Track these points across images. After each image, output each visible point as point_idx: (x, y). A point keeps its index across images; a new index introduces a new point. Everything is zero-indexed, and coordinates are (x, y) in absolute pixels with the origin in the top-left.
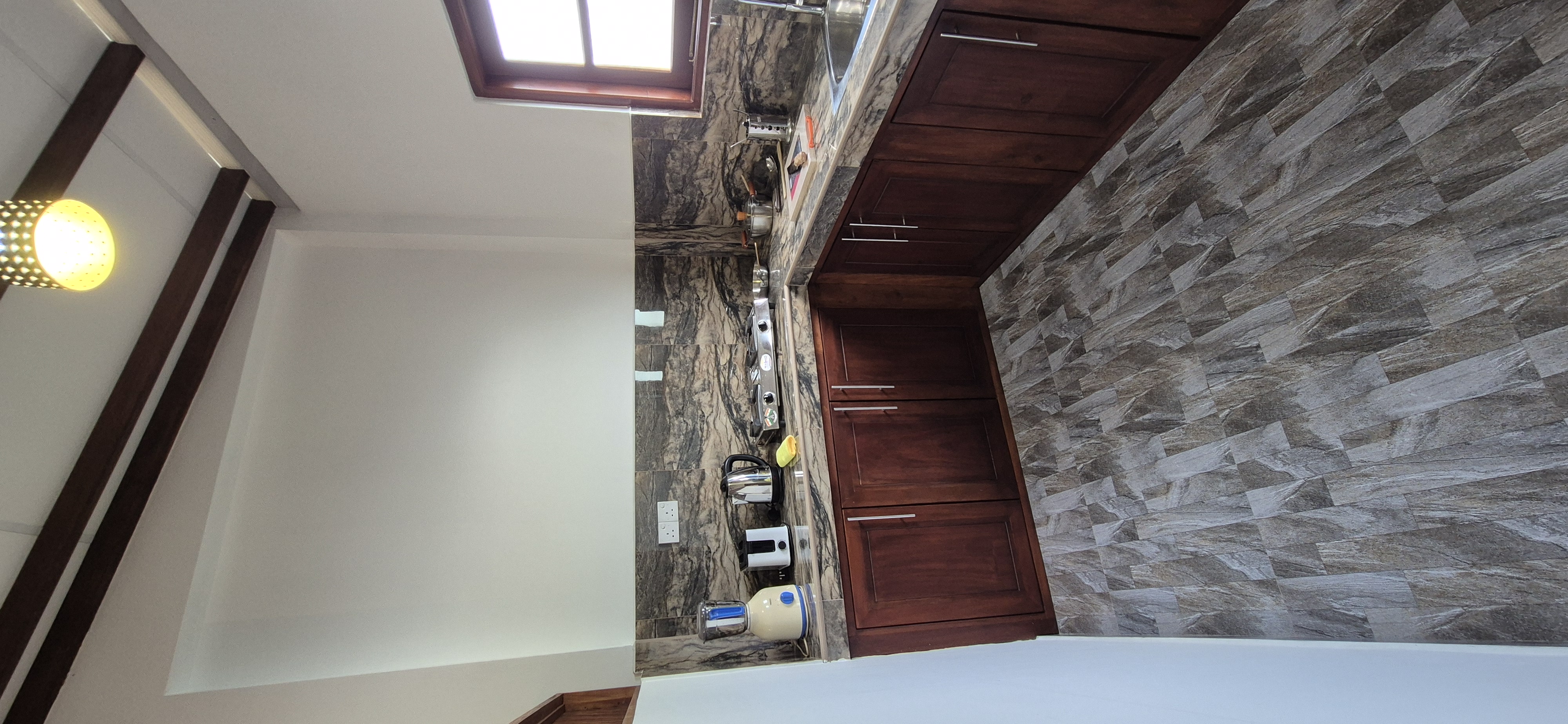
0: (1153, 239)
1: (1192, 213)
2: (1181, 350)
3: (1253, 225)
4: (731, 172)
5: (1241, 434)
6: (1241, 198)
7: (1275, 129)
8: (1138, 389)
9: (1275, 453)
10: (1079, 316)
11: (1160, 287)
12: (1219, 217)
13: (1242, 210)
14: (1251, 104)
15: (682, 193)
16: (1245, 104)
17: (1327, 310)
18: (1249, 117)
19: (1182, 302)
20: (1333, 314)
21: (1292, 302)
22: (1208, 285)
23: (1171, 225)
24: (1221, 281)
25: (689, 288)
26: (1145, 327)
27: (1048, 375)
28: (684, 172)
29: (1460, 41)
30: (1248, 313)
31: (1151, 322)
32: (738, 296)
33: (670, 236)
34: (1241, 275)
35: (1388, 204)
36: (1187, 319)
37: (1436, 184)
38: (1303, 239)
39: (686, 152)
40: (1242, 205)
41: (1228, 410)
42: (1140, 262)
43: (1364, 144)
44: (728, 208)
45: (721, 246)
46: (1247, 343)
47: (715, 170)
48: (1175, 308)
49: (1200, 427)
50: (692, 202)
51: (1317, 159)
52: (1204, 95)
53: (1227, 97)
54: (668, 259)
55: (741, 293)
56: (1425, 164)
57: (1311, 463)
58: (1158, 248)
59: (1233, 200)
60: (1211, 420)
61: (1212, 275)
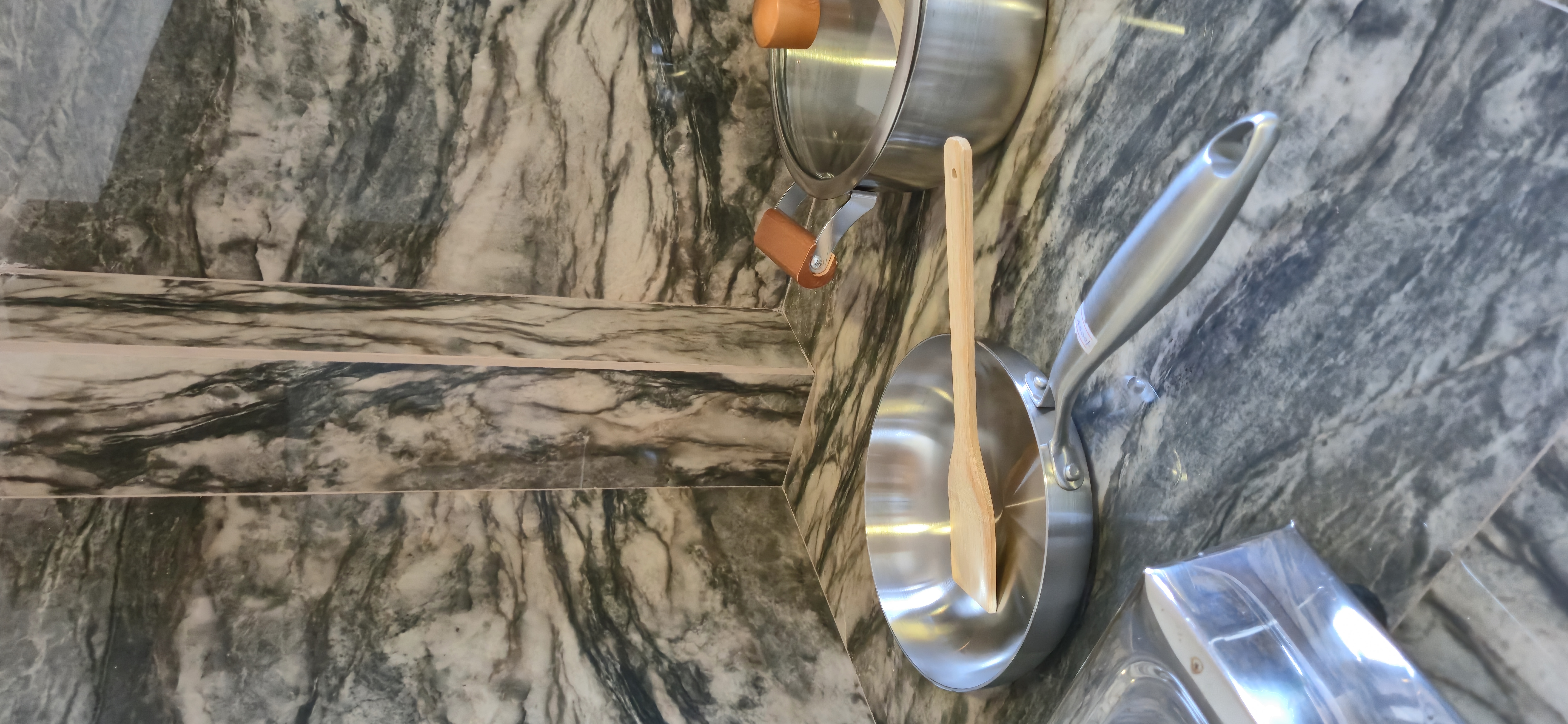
25: (382, 679)
32: (744, 704)
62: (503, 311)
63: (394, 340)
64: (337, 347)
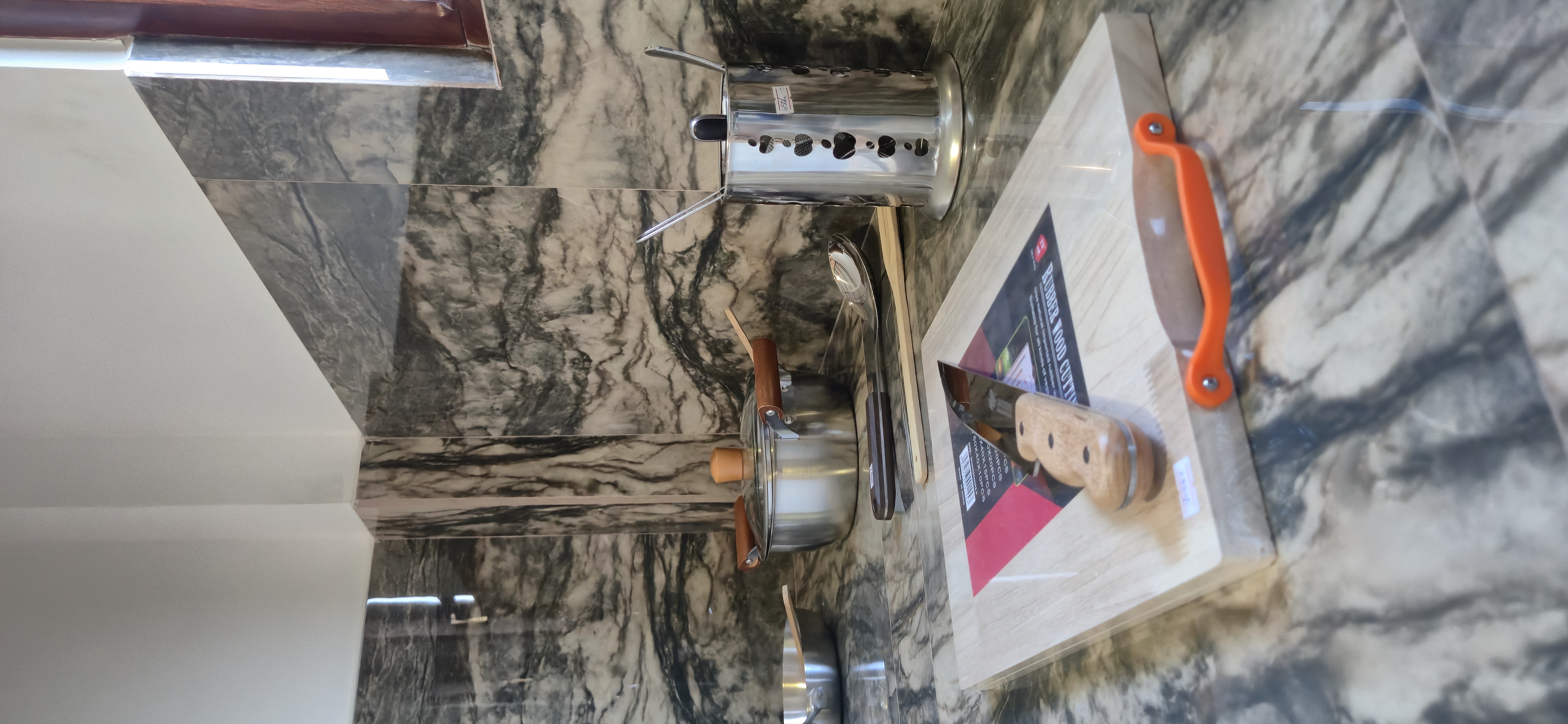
4: (685, 292)
15: (505, 357)
25: (558, 661)
28: (492, 297)
32: (734, 689)
33: (487, 484)
39: (473, 229)
44: (694, 393)
45: (675, 510)
47: (618, 285)
50: (551, 384)
54: (493, 552)
55: (743, 679)
63: (557, 484)
64: (530, 493)
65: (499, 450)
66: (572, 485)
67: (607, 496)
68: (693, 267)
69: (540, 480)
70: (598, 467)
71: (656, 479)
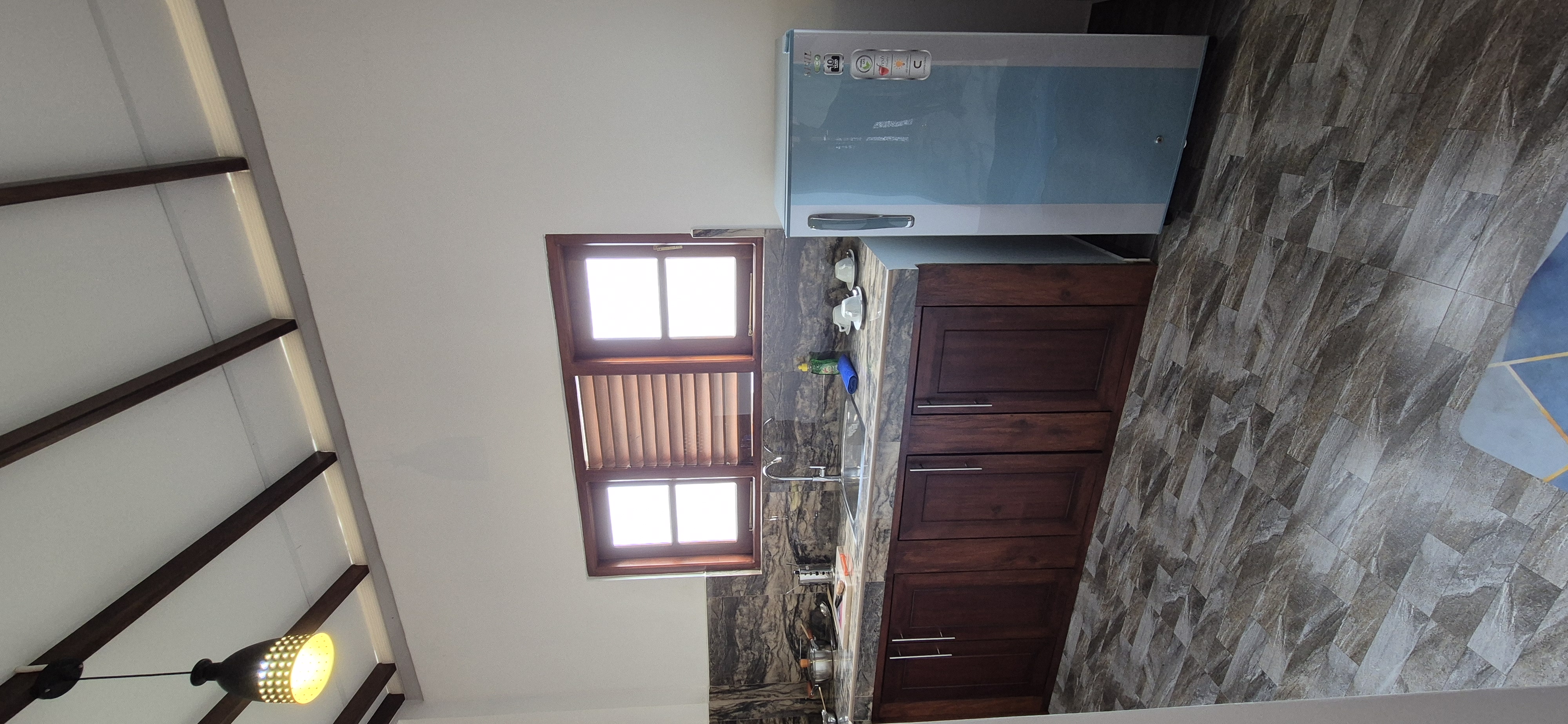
0: (1200, 447)
1: (1217, 405)
2: (1289, 529)
3: (1268, 379)
4: (792, 623)
5: (1407, 577)
6: (1245, 368)
7: (1233, 308)
8: (1278, 604)
9: (1453, 572)
10: (1179, 564)
11: (1231, 483)
12: (1239, 393)
13: (1251, 376)
14: (1206, 305)
15: (751, 649)
16: (1202, 308)
17: (1377, 401)
18: (1210, 313)
19: (1258, 482)
20: (1384, 402)
21: (1345, 416)
22: (1268, 452)
23: (1206, 425)
24: (1276, 441)
26: (1243, 530)
27: (1184, 655)
28: (751, 627)
29: (1305, 186)
30: (1318, 451)
31: (1244, 523)
34: (1288, 425)
35: (1350, 297)
36: (1273, 496)
37: (1368, 263)
38: (1312, 363)
39: (751, 607)
40: (1248, 372)
41: (1374, 559)
42: (1201, 475)
43: (1299, 275)
46: (1339, 479)
47: (778, 622)
48: (1256, 493)
49: (1364, 600)
50: (760, 658)
51: (1277, 305)
52: (1171, 322)
53: (1187, 312)
56: (1349, 257)
57: (1494, 557)
58: (1209, 451)
59: (1240, 373)
60: (1368, 584)
61: (1266, 441)
62: (776, 687)
63: (760, 695)
64: (753, 698)
65: (744, 688)
66: (764, 696)
67: (773, 698)
68: (793, 615)
69: (755, 695)
70: (770, 691)
71: (785, 693)
